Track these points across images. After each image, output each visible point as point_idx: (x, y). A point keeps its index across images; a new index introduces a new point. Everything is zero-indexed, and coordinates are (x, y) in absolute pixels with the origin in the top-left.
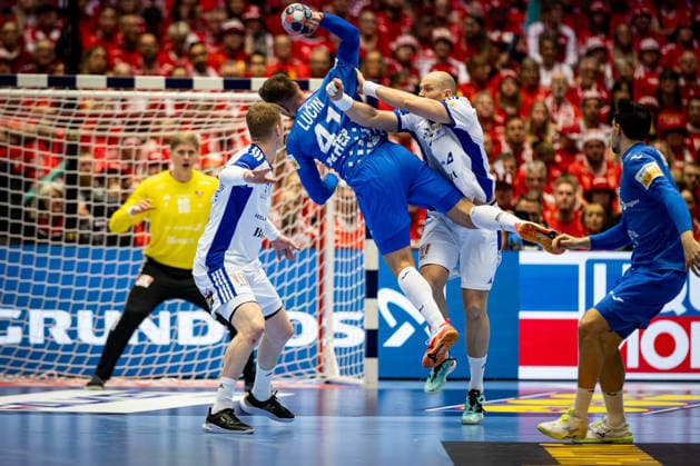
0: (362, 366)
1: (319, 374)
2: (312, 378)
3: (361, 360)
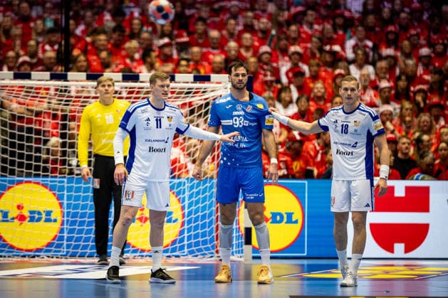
0: (242, 250)
1: (216, 255)
2: (211, 257)
3: (242, 247)
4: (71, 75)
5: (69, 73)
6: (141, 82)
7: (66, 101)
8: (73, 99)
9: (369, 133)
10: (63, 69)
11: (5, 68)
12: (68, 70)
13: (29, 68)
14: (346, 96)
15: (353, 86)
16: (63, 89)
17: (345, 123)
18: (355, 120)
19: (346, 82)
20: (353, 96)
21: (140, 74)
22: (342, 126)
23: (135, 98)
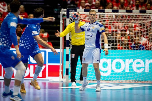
4: (106, 10)
5: (105, 10)
6: (133, 13)
7: (104, 20)
8: (107, 20)
9: (98, 31)
10: (103, 8)
11: (81, 7)
12: (105, 8)
13: (89, 8)
14: (91, 17)
15: (94, 14)
16: (103, 15)
17: (89, 27)
18: (93, 26)
19: (92, 12)
20: (94, 17)
21: (133, 10)
22: (88, 28)
23: (131, 19)
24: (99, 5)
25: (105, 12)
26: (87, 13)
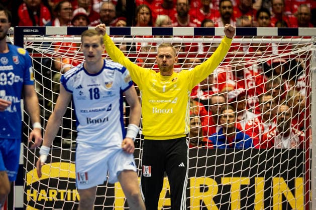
24: (113, 14)
25: (132, 34)
26: (77, 39)
